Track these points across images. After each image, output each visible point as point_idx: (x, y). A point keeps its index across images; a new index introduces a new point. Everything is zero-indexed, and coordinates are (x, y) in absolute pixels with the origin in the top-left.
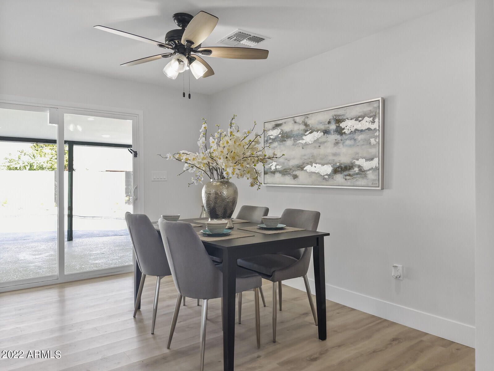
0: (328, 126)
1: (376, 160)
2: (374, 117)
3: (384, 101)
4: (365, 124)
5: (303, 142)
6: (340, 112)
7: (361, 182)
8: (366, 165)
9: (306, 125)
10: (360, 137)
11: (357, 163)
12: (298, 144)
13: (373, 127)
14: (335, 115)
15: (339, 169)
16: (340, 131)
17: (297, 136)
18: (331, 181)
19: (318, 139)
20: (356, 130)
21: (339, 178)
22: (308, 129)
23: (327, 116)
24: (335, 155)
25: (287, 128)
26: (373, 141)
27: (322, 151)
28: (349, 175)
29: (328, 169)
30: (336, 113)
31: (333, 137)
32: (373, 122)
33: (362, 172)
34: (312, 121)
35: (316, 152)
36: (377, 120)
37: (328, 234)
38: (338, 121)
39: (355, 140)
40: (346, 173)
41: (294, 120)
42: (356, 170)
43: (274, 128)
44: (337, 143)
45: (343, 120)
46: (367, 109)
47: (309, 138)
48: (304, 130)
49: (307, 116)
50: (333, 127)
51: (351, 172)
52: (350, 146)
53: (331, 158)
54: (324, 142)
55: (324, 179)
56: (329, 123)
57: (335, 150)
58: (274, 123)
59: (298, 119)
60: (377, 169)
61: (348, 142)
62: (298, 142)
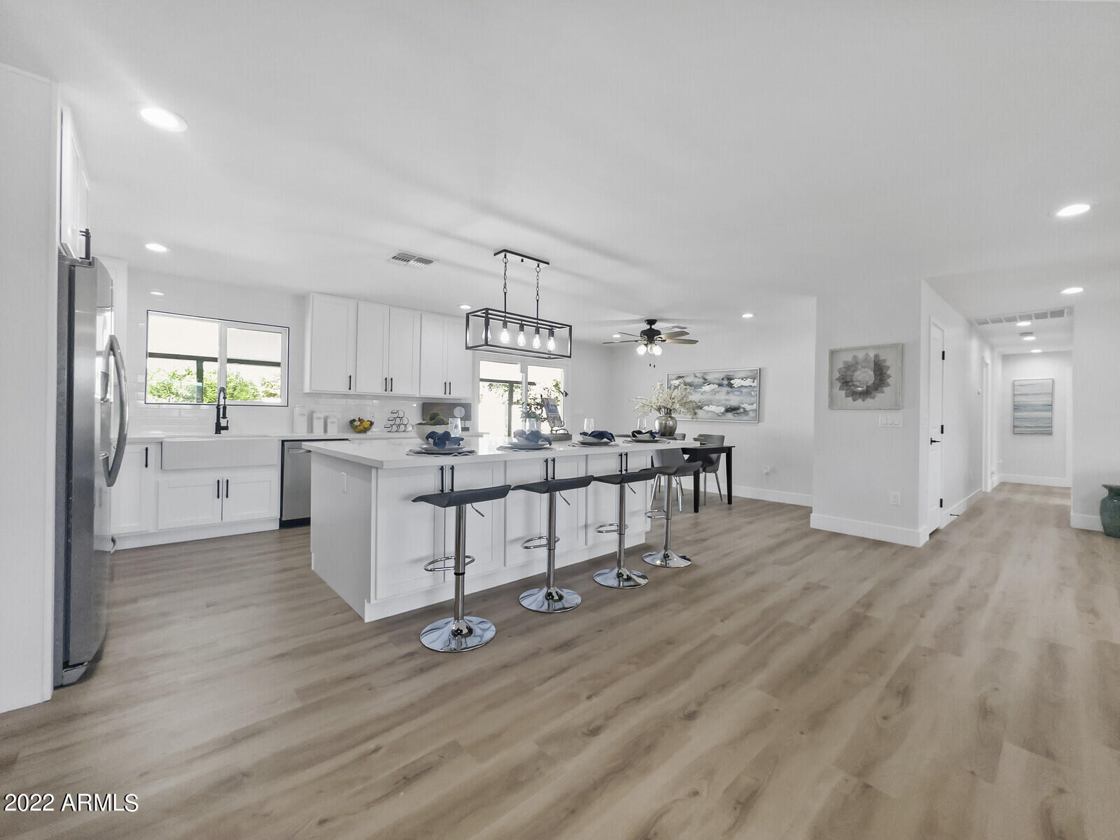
0: (722, 381)
1: (755, 405)
2: (754, 379)
3: (760, 369)
4: (748, 382)
5: (702, 390)
6: (730, 374)
7: (745, 418)
8: (748, 407)
9: (705, 379)
10: (745, 390)
11: (742, 406)
13: (753, 385)
14: (727, 375)
15: (730, 410)
16: (730, 385)
17: (697, 385)
18: (723, 417)
19: (714, 389)
20: (742, 386)
21: (730, 415)
22: (706, 382)
23: (722, 376)
24: (727, 400)
25: (688, 380)
26: (753, 393)
27: (717, 397)
28: (737, 413)
29: (723, 409)
31: (726, 389)
32: (754, 382)
33: (745, 412)
34: (709, 377)
35: (712, 397)
36: (756, 381)
38: (729, 379)
39: (741, 392)
40: (735, 412)
41: (694, 375)
42: (742, 410)
43: (677, 379)
44: (728, 393)
45: (734, 379)
46: (749, 374)
47: (707, 388)
48: (703, 382)
49: (705, 373)
50: (725, 382)
51: (738, 411)
52: (738, 396)
53: (724, 402)
54: (718, 392)
55: (719, 415)
56: (723, 379)
57: (727, 397)
58: (677, 376)
59: (698, 375)
60: (755, 410)
61: (736, 393)
62: (698, 390)
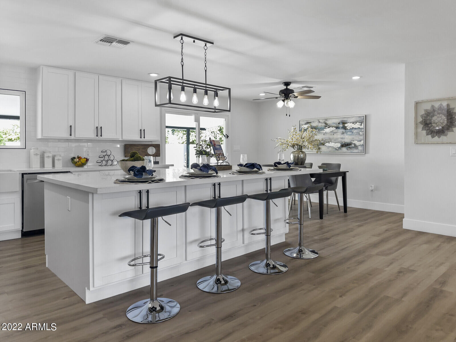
0: (338, 125)
1: (362, 142)
2: (362, 123)
3: (366, 116)
4: (357, 125)
5: (324, 132)
6: (344, 119)
7: (355, 151)
8: (357, 143)
9: (326, 124)
10: (355, 131)
11: (353, 142)
12: (321, 132)
13: (361, 127)
14: (342, 121)
15: (345, 145)
16: (345, 128)
17: (320, 128)
18: (340, 151)
19: (333, 131)
20: (353, 128)
21: (344, 149)
22: (327, 125)
23: (338, 121)
24: (342, 138)
25: (314, 125)
26: (361, 133)
27: (335, 136)
28: (350, 148)
29: (339, 145)
30: (343, 120)
31: (341, 130)
32: (361, 125)
33: (356, 147)
34: (329, 122)
35: (331, 137)
36: (363, 124)
37: (348, 172)
38: (344, 123)
39: (352, 132)
40: (348, 147)
41: (319, 121)
42: (353, 145)
43: (306, 124)
44: (343, 133)
45: (347, 123)
46: (358, 119)
47: (327, 130)
48: (325, 126)
49: (326, 120)
50: (341, 126)
51: (350, 146)
52: (350, 135)
53: (340, 140)
54: (336, 133)
55: (336, 149)
56: (339, 123)
57: (342, 136)
58: (306, 122)
59: (321, 121)
60: (363, 145)
61: (349, 133)
62: (321, 131)
